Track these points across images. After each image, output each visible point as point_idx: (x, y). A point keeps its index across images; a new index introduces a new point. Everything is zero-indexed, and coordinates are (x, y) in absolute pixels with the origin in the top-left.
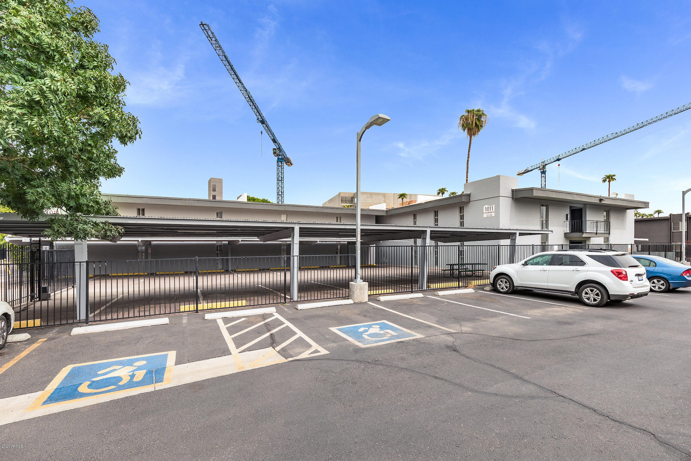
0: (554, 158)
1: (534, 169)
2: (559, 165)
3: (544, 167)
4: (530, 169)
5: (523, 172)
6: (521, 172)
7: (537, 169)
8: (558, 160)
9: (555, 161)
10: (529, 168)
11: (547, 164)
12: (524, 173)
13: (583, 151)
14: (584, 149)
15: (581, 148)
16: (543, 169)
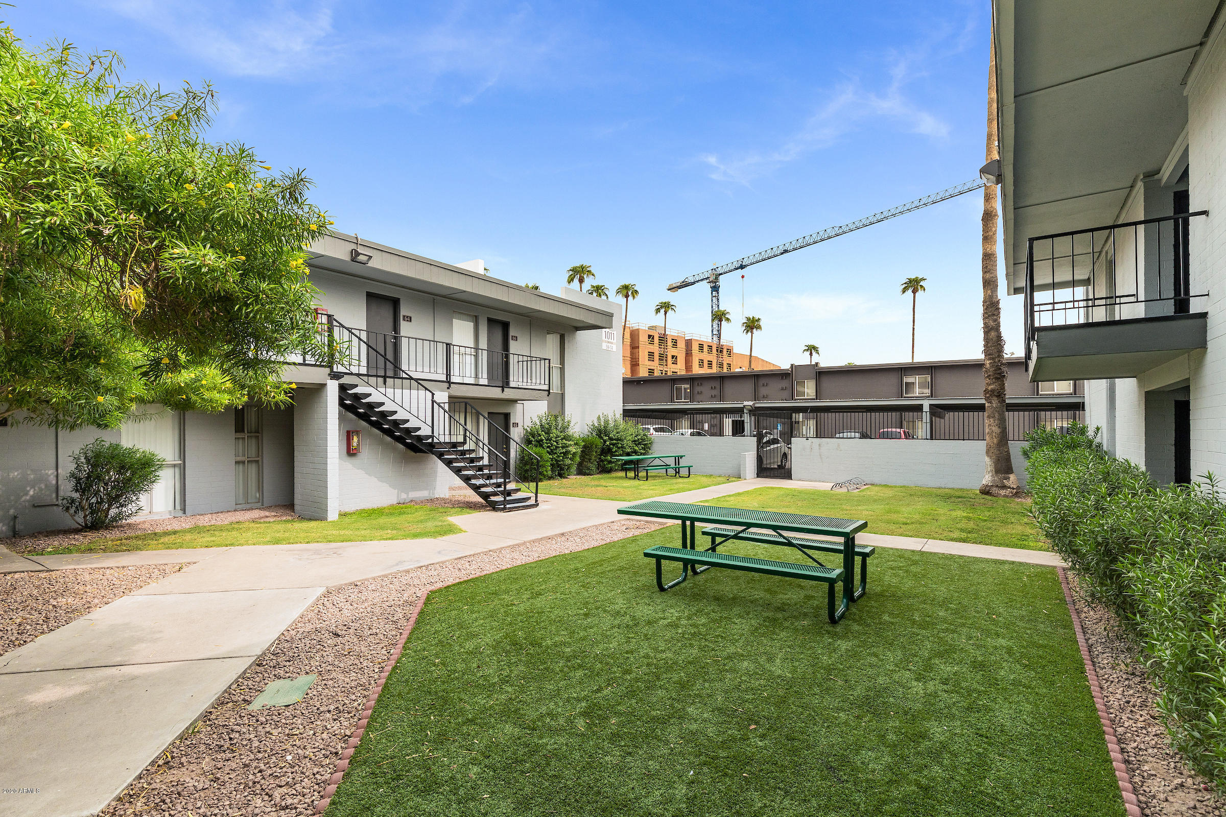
0: (735, 263)
1: (698, 281)
2: (743, 277)
3: (717, 278)
4: (691, 280)
5: (679, 284)
6: (674, 286)
7: (705, 281)
8: (742, 267)
9: (737, 269)
10: (690, 278)
11: (721, 274)
12: (679, 287)
13: (784, 255)
14: (786, 251)
15: (781, 249)
16: (715, 283)
